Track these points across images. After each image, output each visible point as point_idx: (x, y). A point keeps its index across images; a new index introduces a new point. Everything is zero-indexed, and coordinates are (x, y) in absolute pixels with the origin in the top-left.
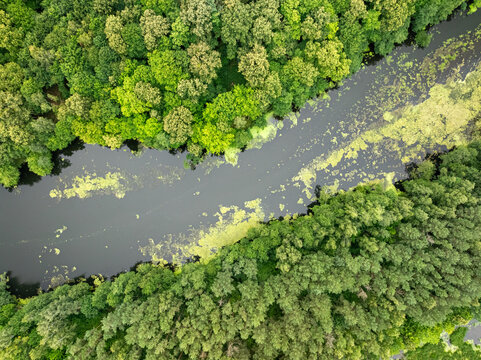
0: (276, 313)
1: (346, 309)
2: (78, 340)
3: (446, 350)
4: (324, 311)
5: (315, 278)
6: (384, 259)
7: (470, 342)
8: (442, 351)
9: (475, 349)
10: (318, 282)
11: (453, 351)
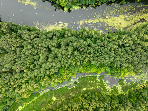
3: (97, 80)
7: (103, 80)
8: (96, 80)
9: (104, 82)
11: (98, 81)
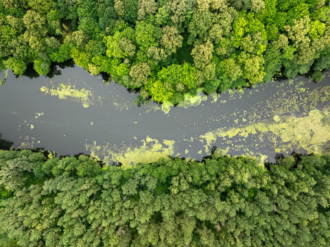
0: (157, 218)
1: (204, 233)
2: (24, 189)
4: (189, 228)
5: (191, 205)
6: (240, 210)
10: (192, 208)
